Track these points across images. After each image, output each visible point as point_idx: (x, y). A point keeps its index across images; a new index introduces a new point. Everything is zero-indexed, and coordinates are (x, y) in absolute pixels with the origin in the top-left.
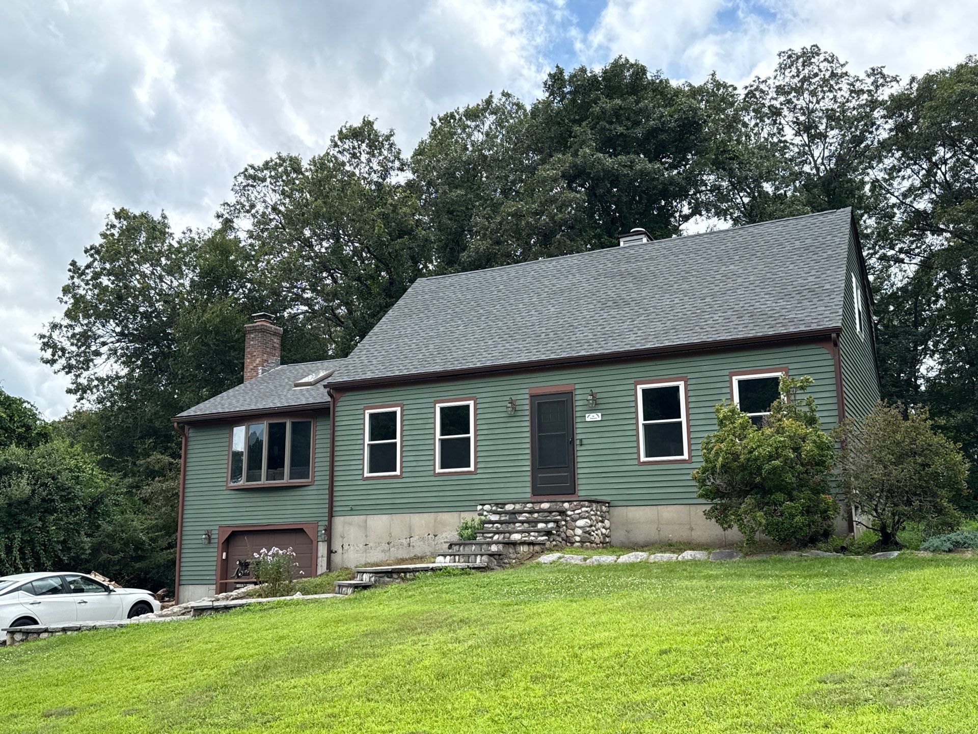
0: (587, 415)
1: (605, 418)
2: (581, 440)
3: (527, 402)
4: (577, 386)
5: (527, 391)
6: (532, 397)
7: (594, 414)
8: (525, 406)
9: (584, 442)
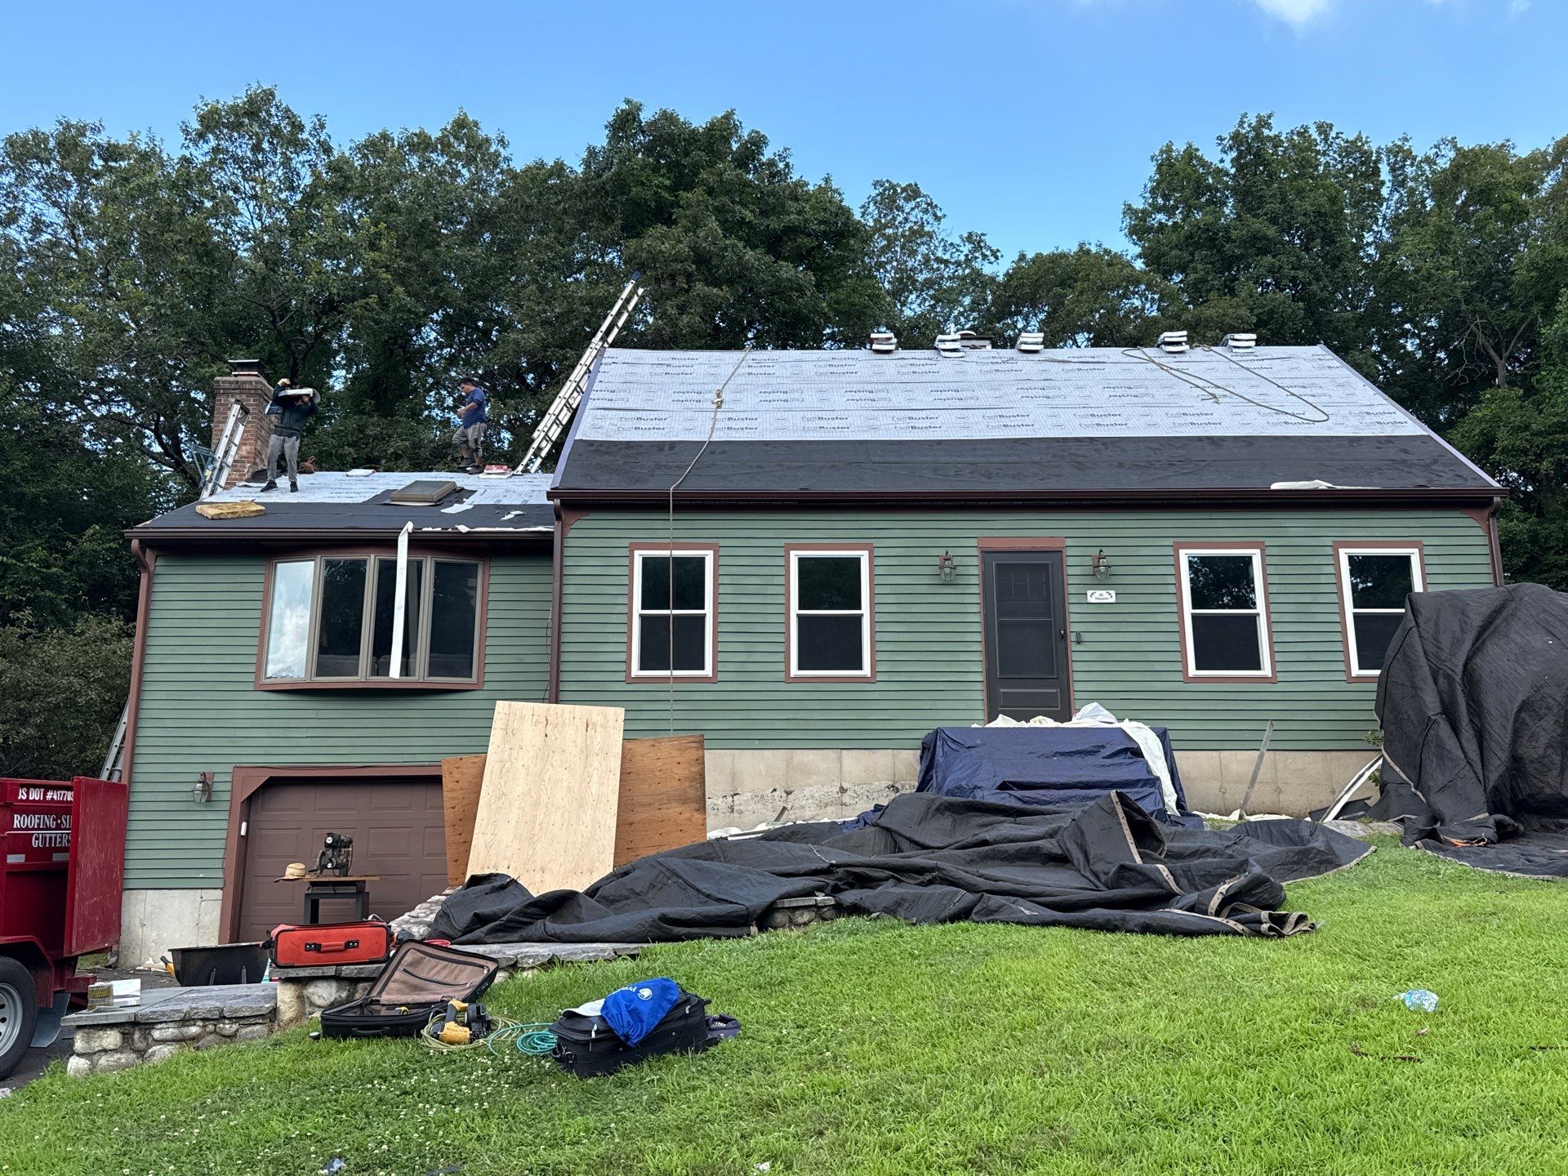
0: (1089, 593)
1: (1123, 599)
2: (1078, 634)
3: (975, 561)
4: (1069, 542)
5: (974, 542)
6: (986, 553)
7: (1104, 592)
8: (973, 568)
9: (1085, 637)
